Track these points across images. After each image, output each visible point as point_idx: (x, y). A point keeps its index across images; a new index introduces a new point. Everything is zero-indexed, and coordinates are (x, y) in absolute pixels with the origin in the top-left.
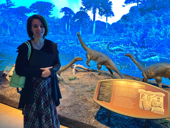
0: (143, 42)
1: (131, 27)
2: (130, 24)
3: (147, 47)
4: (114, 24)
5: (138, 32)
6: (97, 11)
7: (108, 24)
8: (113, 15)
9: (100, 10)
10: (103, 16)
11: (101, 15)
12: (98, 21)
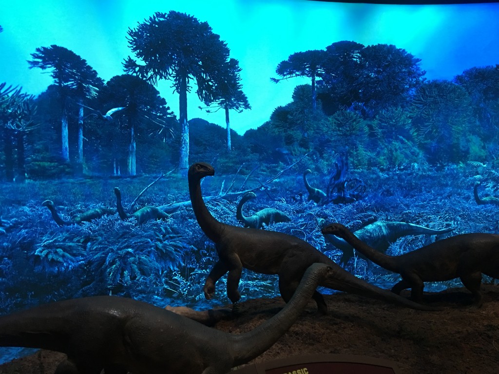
0: (341, 188)
1: (304, 144)
2: (298, 134)
3: (351, 201)
4: (250, 133)
5: (323, 158)
6: (193, 83)
7: (234, 133)
8: (247, 106)
9: (201, 82)
10: (215, 105)
11: (208, 101)
12: (197, 122)
